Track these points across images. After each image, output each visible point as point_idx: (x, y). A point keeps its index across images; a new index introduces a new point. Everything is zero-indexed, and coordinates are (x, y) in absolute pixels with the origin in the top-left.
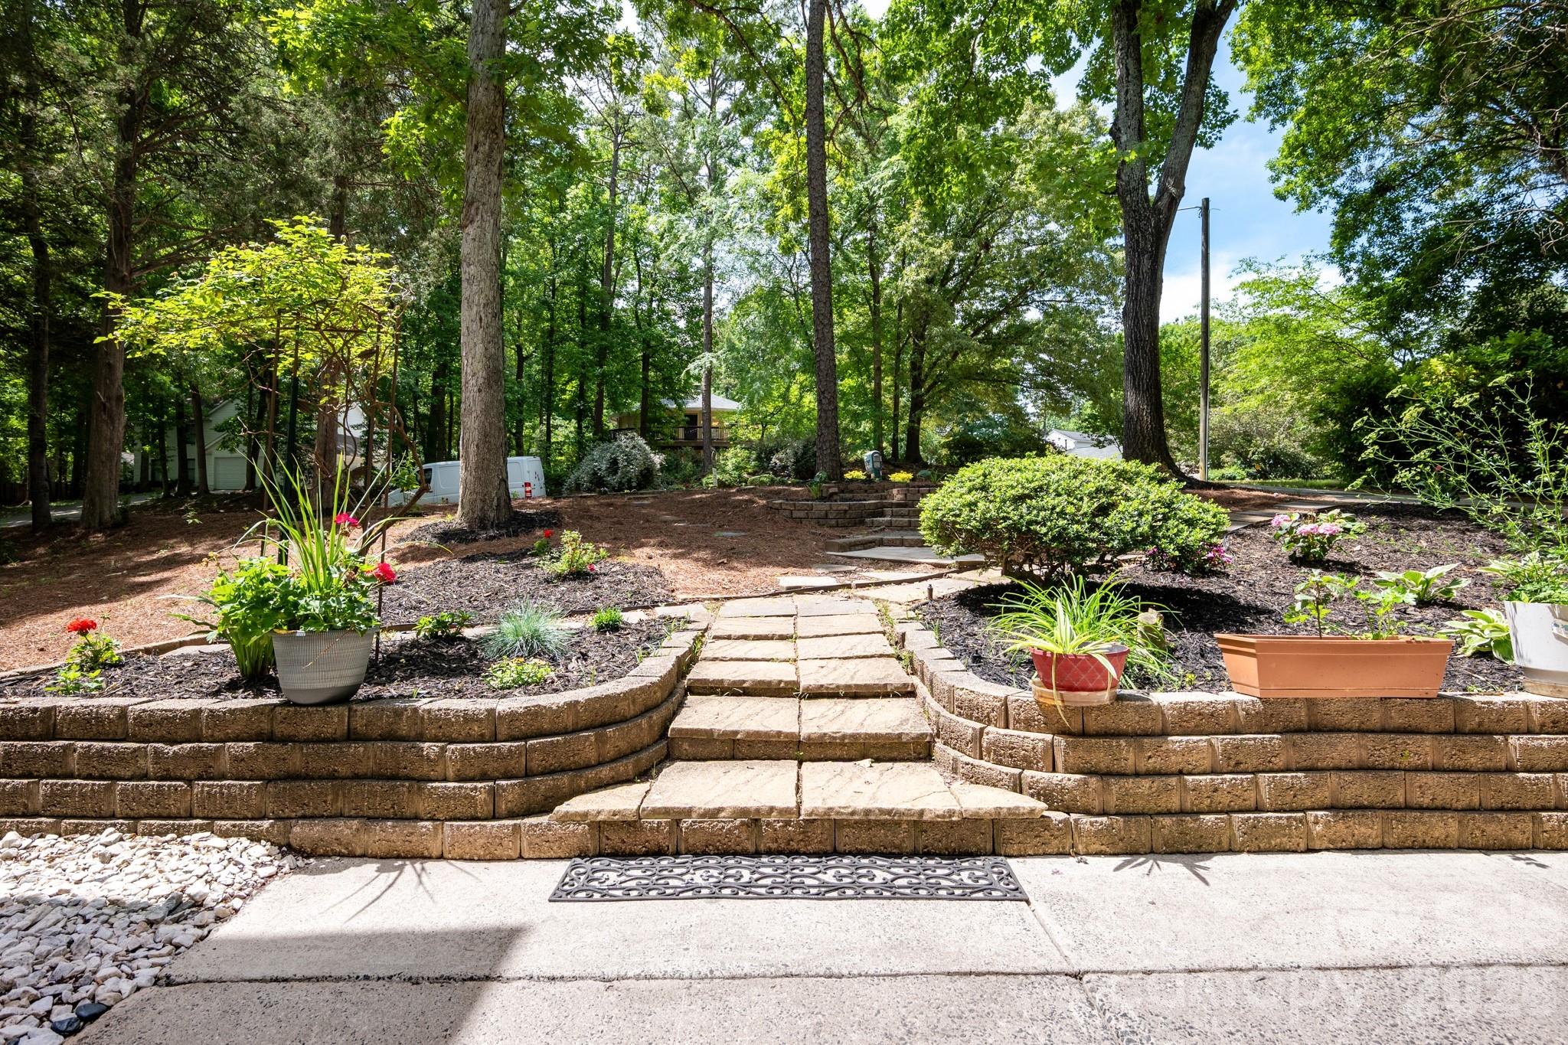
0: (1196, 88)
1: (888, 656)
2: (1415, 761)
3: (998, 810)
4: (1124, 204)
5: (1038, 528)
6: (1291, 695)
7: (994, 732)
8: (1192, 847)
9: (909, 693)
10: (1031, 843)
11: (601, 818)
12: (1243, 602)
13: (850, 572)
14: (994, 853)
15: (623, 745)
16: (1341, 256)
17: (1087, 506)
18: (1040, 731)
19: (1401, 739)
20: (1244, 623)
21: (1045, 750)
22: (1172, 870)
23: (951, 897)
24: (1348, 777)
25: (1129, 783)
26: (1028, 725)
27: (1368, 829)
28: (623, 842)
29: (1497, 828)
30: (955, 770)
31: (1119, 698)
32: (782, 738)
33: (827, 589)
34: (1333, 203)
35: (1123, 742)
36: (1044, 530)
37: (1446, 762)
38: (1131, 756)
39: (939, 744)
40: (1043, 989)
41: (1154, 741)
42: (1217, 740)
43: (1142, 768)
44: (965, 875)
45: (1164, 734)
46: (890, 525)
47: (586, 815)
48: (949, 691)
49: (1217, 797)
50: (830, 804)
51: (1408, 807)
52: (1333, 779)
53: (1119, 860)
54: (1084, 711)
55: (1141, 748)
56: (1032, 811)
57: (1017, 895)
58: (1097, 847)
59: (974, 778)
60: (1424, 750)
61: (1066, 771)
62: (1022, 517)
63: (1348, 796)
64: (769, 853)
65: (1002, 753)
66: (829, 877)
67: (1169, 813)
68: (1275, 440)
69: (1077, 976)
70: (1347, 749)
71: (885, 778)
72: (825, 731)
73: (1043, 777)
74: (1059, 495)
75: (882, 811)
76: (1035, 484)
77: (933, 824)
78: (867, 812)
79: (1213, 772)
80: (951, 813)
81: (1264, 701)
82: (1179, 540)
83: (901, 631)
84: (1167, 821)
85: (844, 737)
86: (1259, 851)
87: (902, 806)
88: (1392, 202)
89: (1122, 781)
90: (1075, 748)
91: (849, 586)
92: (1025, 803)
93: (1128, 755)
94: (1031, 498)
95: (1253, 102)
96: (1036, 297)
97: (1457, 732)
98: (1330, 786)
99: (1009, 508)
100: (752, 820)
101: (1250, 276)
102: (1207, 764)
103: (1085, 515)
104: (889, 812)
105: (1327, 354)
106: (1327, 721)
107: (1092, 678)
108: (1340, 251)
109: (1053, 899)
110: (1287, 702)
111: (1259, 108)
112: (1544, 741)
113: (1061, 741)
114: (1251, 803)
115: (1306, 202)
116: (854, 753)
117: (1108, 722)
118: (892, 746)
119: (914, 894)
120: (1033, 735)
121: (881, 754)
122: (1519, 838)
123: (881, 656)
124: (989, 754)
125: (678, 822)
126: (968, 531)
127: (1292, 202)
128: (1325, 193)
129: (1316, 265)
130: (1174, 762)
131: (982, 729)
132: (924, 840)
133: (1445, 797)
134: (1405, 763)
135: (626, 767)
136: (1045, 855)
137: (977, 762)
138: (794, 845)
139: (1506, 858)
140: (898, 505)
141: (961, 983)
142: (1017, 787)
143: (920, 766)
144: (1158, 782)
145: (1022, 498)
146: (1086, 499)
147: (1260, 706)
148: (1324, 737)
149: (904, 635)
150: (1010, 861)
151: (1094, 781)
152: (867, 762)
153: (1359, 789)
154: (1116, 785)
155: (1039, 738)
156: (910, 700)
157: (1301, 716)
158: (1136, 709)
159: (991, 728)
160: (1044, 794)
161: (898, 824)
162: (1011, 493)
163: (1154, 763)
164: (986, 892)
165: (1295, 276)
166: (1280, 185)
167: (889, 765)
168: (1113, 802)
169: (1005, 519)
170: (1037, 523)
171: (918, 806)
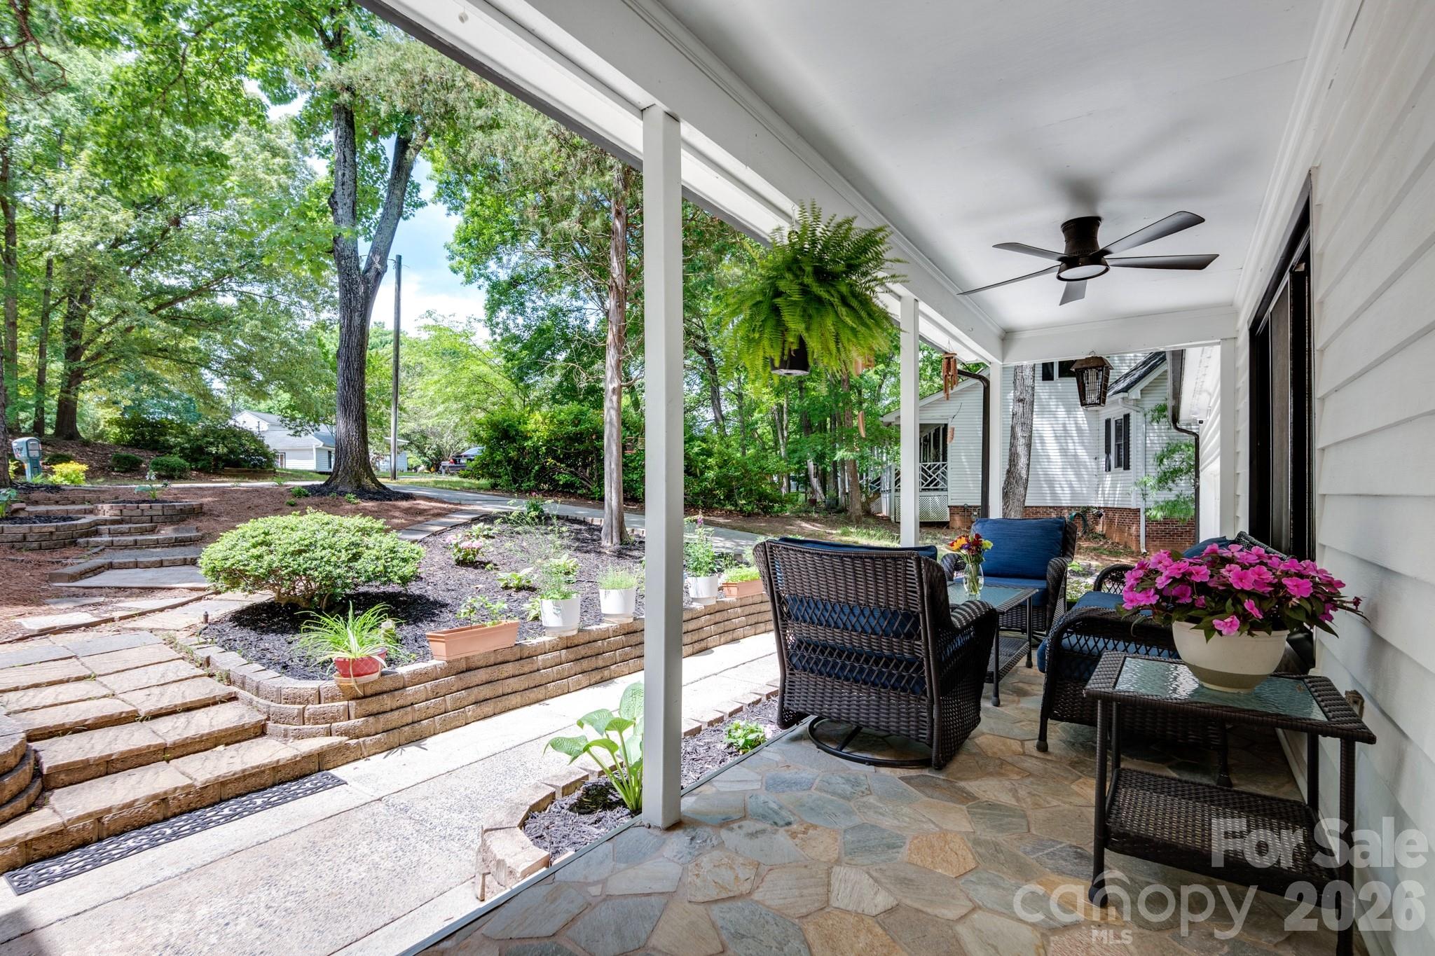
0: (398, 192)
1: (201, 676)
2: (506, 675)
3: (322, 747)
4: (339, 265)
5: (312, 572)
6: (459, 657)
7: (312, 708)
8: (418, 737)
9: (232, 698)
10: (340, 759)
11: (29, 837)
12: (432, 599)
13: (100, 604)
14: (319, 771)
15: (15, 788)
16: (491, 323)
17: (344, 556)
18: (340, 701)
19: (501, 666)
20: (434, 614)
21: (344, 710)
22: (411, 750)
23: (306, 795)
24: (481, 688)
25: (388, 715)
26: (333, 699)
27: (488, 708)
28: (51, 847)
29: (533, 695)
30: (285, 736)
31: (383, 674)
32: (152, 749)
33: (88, 626)
34: (486, 284)
35: (385, 696)
36: (316, 574)
37: (517, 673)
38: (389, 703)
39: (270, 724)
40: (367, 809)
41: (400, 692)
42: (428, 685)
43: (394, 707)
44: (308, 785)
45: (404, 687)
46: (111, 545)
47: (14, 840)
48: (277, 691)
49: (429, 711)
50: (216, 774)
51: (504, 695)
52: (476, 690)
53: (385, 753)
54: (364, 685)
55: (394, 697)
56: (340, 743)
57: (341, 782)
58: (374, 751)
59: (300, 736)
60: (509, 669)
61: (356, 718)
62: (299, 565)
63: (481, 697)
64: (175, 816)
65: (316, 719)
66: (226, 811)
67: (407, 725)
68: (444, 440)
69: (380, 800)
70: (482, 675)
71: (241, 752)
72: (185, 736)
73: (343, 724)
74: (324, 549)
75: (253, 768)
76: (306, 542)
77: (284, 766)
78: (244, 771)
79: (427, 700)
80: (296, 756)
81: (448, 662)
82: (400, 573)
83: (206, 655)
84: (407, 728)
85: (202, 736)
86: (447, 731)
87: (266, 761)
88: (521, 294)
89: (385, 715)
90: (361, 705)
91: (112, 620)
92: (335, 740)
93: (388, 702)
94: (305, 551)
95: (436, 189)
96: (234, 285)
97: (521, 659)
98: (477, 693)
99: (289, 559)
100: (162, 800)
101: (430, 322)
102: (424, 697)
103: (343, 562)
104: (258, 767)
105: (481, 388)
106: (473, 665)
107: (370, 668)
108: (490, 319)
109: (358, 779)
110: (458, 660)
111: (440, 195)
112: (549, 656)
113: (353, 703)
114: (443, 710)
115: (470, 279)
116: (209, 745)
117: (377, 688)
118: (237, 734)
119: (284, 800)
120: (336, 704)
121: (229, 741)
122: (541, 697)
123: (194, 677)
124: (309, 720)
125: (99, 820)
126: (254, 576)
127: (461, 277)
128: (481, 275)
129: (475, 324)
130: (409, 700)
131: (304, 709)
132: (279, 776)
133: (516, 687)
134: (503, 677)
135: (21, 803)
136: (348, 763)
137: (301, 727)
138: (193, 805)
139: (537, 705)
140: (113, 522)
141: (329, 821)
142: (329, 733)
143: (260, 740)
144: (402, 711)
145: (300, 552)
146: (343, 551)
147: (446, 664)
148: (472, 673)
149: (208, 658)
150: (331, 771)
151: (371, 719)
152: (221, 748)
153: (486, 691)
154: (382, 718)
155: (340, 705)
156: (235, 703)
157: (463, 665)
158: (391, 678)
159: (310, 706)
160: (345, 733)
161: (263, 772)
162: (291, 549)
163: (401, 702)
164: (325, 787)
165: (460, 329)
166: (455, 263)
167: (237, 745)
168: (381, 727)
169: (286, 567)
170: (310, 569)
171: (275, 759)
